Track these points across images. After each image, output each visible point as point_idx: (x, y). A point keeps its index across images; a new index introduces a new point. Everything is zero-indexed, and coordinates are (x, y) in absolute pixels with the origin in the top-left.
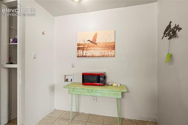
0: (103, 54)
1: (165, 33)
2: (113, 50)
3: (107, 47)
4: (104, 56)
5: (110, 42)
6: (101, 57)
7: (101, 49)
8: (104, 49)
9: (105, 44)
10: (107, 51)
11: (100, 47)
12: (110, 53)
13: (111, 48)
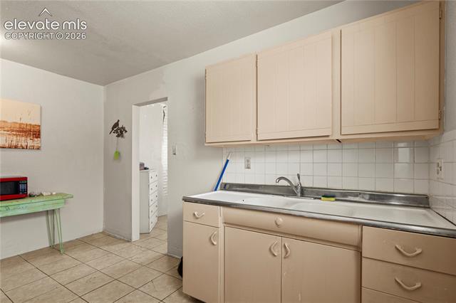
0: (14, 143)
1: (113, 129)
2: (36, 138)
3: (23, 131)
4: (16, 147)
5: (30, 125)
6: (10, 148)
7: (9, 134)
8: (17, 135)
9: (18, 126)
10: (23, 138)
11: (6, 129)
12: (30, 143)
13: (34, 134)
